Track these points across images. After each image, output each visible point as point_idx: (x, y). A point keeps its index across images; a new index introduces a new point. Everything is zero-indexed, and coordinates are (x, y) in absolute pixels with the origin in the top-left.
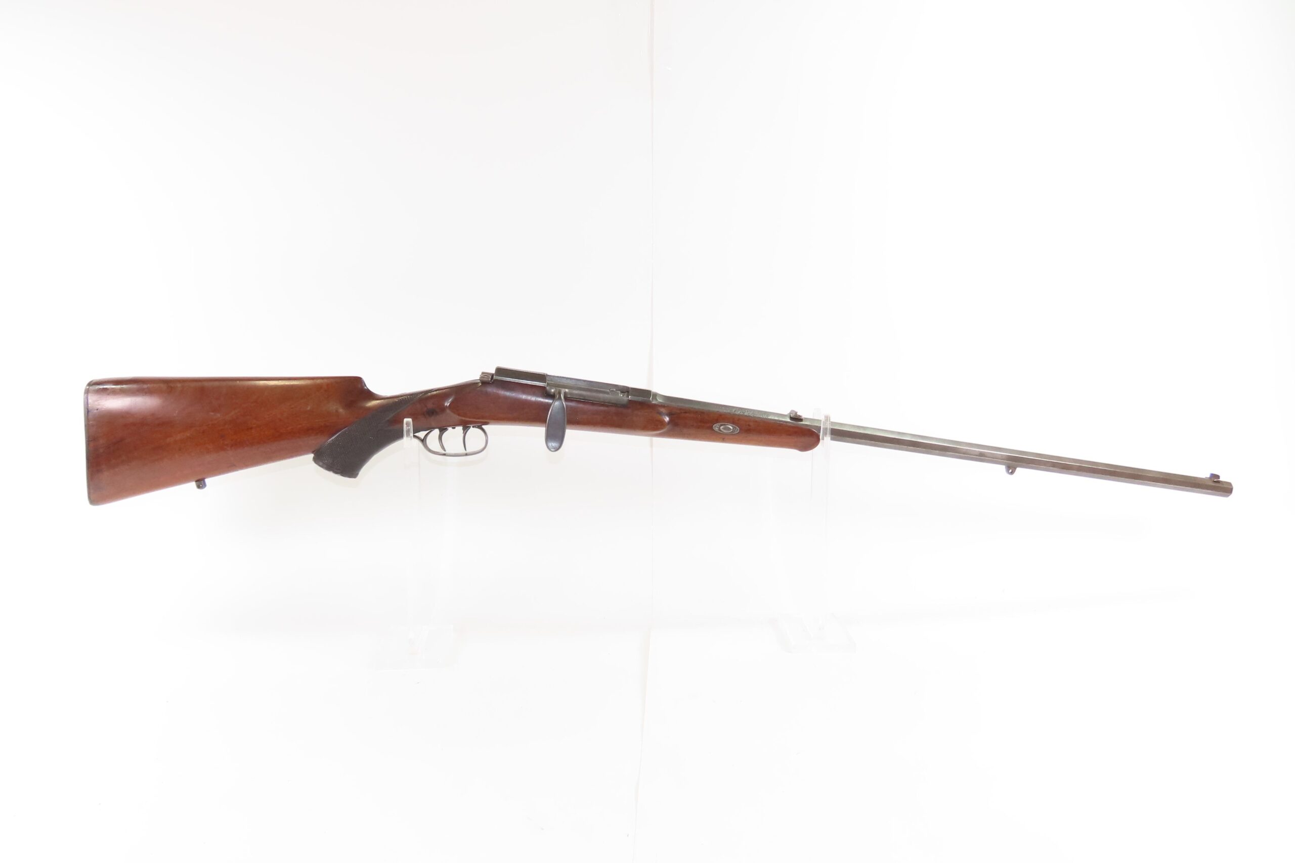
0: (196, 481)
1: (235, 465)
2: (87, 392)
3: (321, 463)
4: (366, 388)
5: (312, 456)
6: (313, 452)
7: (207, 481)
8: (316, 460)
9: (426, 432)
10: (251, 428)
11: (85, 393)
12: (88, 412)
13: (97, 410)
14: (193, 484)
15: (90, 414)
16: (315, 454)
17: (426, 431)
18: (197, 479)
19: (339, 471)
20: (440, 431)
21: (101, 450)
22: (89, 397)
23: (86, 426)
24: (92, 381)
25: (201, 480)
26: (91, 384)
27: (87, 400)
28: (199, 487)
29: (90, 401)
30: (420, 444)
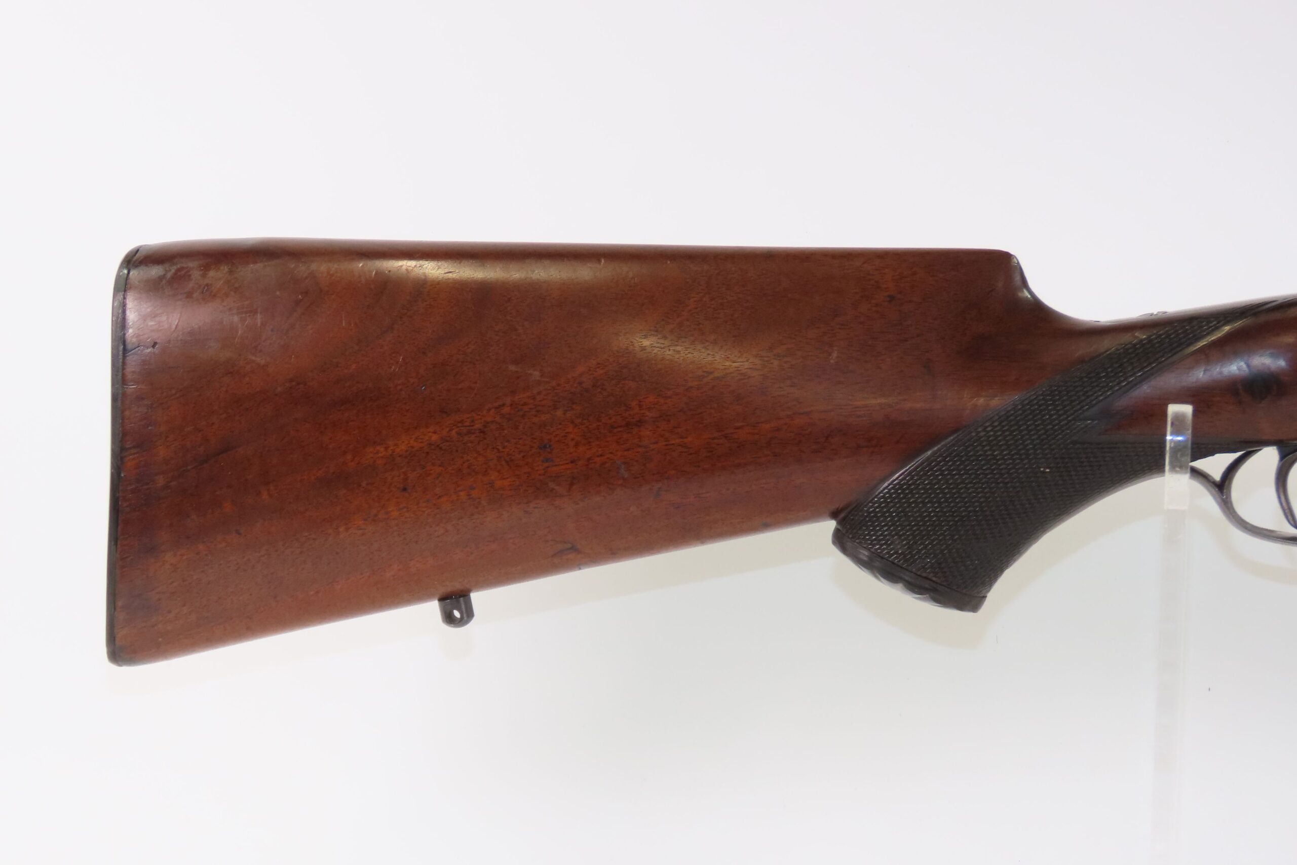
0: (442, 599)
1: (574, 549)
2: (122, 287)
3: (864, 554)
4: (1027, 294)
5: (830, 525)
6: (834, 515)
7: (477, 598)
8: (841, 540)
9: (1230, 458)
10: (640, 423)
11: (117, 290)
12: (125, 350)
13: (154, 345)
14: (432, 608)
15: (133, 361)
16: (839, 523)
17: (1234, 451)
18: (443, 590)
19: (927, 584)
20: (1283, 456)
21: (160, 481)
22: (130, 304)
23: (114, 399)
24: (137, 251)
25: (461, 596)
26: (134, 260)
27: (124, 312)
28: (449, 619)
29: (132, 316)
30: (1208, 501)
